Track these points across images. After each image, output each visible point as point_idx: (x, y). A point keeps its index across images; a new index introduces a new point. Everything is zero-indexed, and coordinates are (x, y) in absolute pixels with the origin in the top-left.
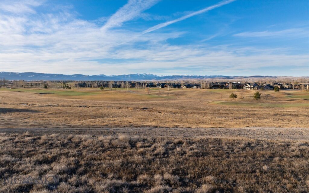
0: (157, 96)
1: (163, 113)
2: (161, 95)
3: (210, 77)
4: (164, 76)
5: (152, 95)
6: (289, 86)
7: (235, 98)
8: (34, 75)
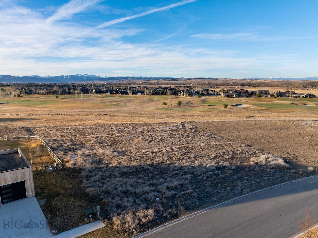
1: (119, 117)
2: (112, 103)
4: (108, 77)
5: (106, 103)
6: (213, 92)
7: (166, 105)
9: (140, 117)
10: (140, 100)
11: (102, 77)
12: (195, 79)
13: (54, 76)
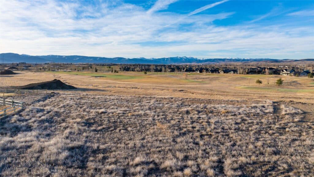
0: (194, 80)
2: (197, 80)
3: (255, 60)
4: (205, 59)
5: (189, 80)
7: (260, 84)
8: (78, 58)
9: (222, 95)
10: (230, 77)
11: (199, 59)
12: (303, 61)
13: (157, 58)
